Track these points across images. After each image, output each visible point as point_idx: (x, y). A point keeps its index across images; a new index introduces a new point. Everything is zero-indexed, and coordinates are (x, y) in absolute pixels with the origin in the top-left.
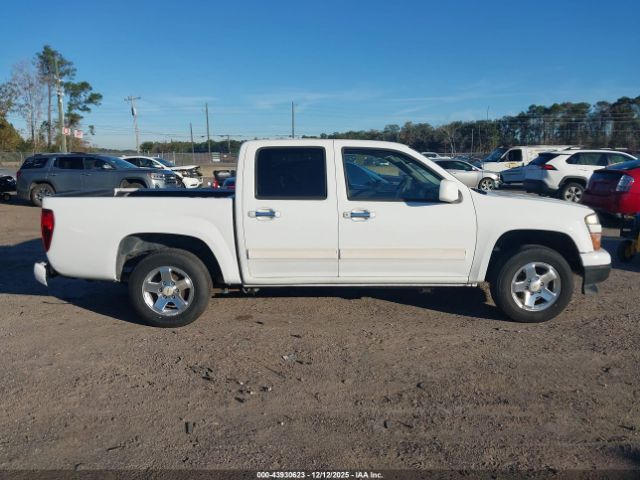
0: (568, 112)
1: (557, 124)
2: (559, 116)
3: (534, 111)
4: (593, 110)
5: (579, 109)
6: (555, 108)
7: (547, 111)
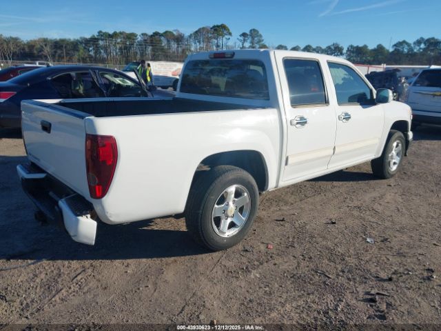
0: (124, 38)
1: (118, 46)
2: (119, 40)
3: (102, 36)
4: (139, 38)
5: (131, 37)
6: (115, 35)
7: (111, 36)
